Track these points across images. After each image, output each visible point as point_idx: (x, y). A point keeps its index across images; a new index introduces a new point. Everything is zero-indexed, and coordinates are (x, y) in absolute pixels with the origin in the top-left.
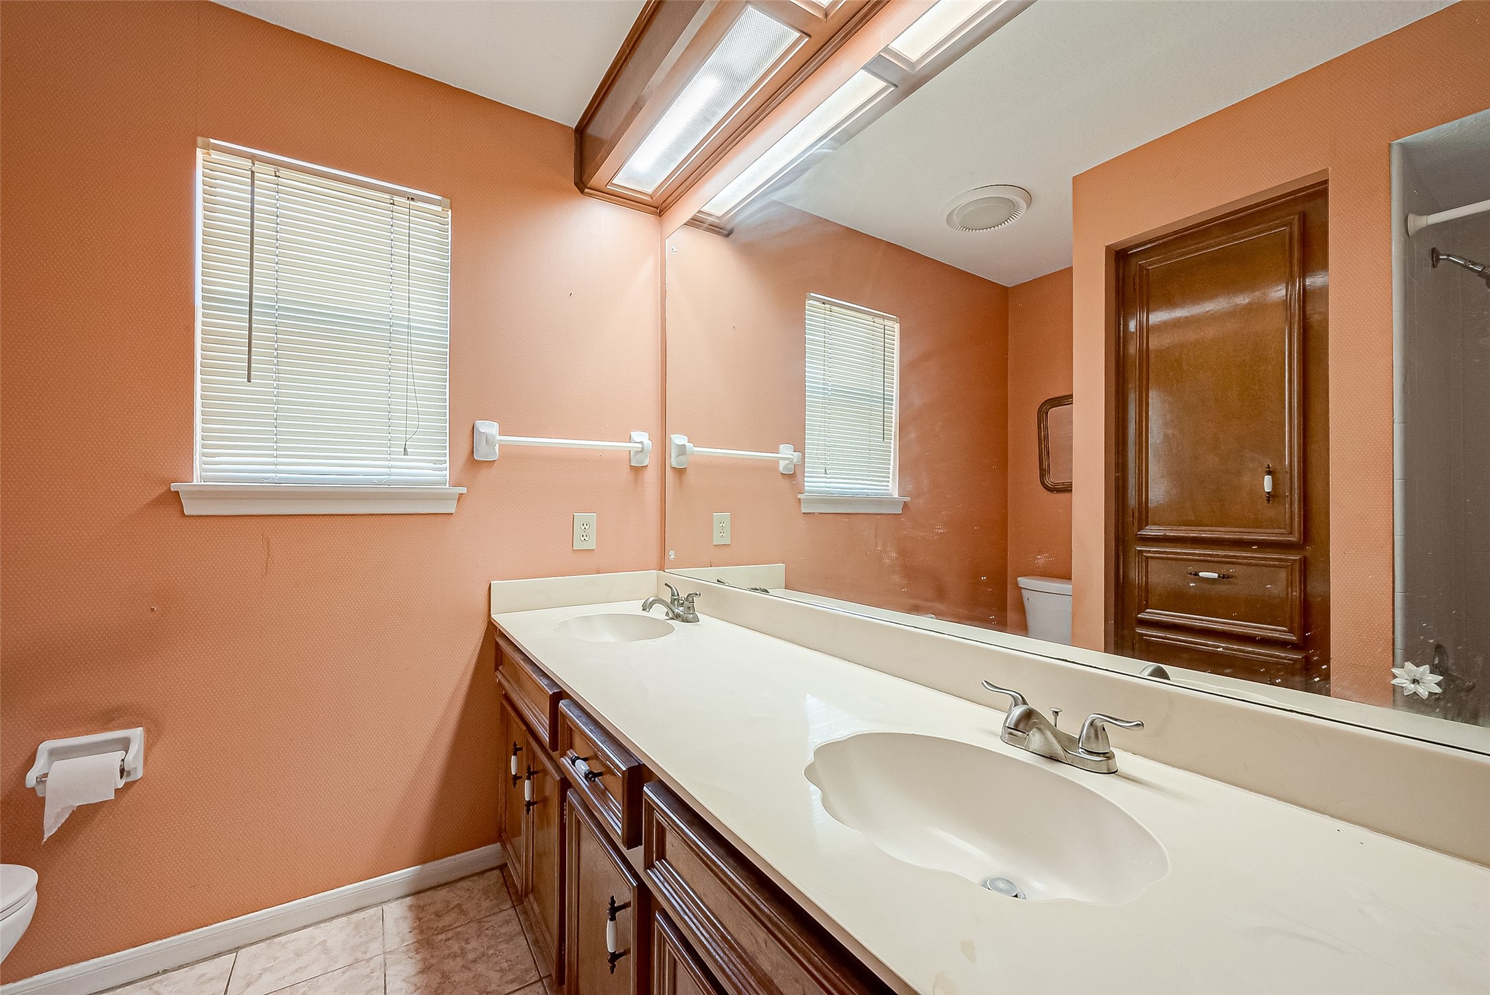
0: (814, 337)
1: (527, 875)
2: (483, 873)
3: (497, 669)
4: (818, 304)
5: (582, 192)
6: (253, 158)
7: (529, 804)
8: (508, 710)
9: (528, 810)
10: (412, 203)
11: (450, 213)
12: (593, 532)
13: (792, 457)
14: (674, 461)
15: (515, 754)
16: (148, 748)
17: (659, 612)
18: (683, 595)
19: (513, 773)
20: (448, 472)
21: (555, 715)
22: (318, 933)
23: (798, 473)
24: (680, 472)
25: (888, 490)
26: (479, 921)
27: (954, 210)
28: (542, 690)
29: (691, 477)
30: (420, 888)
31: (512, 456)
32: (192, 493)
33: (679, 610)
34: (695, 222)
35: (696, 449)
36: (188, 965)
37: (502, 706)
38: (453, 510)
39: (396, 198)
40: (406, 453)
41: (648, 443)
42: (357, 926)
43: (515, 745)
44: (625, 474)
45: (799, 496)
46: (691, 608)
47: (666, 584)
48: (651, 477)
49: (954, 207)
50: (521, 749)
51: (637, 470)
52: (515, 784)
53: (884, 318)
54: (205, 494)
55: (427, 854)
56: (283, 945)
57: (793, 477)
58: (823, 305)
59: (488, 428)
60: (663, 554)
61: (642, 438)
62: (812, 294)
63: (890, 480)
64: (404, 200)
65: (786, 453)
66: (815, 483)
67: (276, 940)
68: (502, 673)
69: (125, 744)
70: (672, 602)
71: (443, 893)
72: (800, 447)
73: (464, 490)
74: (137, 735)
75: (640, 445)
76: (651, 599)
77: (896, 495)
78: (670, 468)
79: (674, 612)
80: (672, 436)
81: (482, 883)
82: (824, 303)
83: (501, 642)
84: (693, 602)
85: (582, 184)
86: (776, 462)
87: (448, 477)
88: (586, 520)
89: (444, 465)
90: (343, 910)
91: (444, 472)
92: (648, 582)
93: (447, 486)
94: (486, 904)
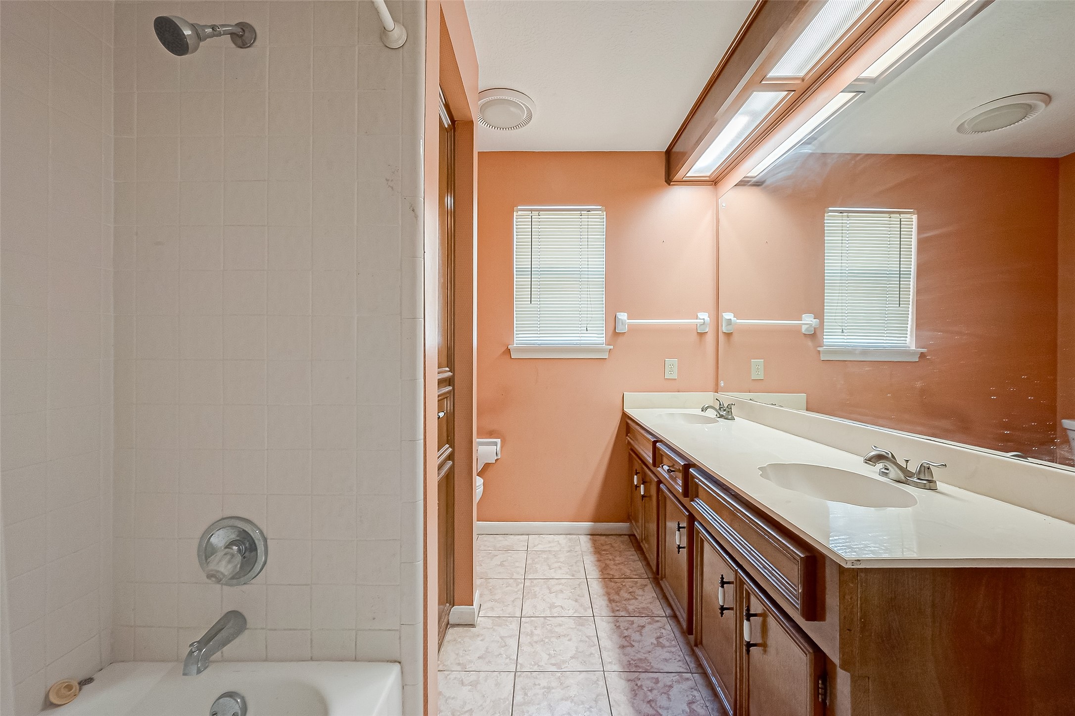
0: (831, 238)
1: (642, 534)
2: (620, 535)
3: (627, 435)
4: (837, 214)
5: (669, 185)
6: (531, 210)
7: (643, 496)
8: (634, 454)
9: (643, 500)
10: (589, 212)
11: (605, 213)
12: (676, 369)
13: (811, 322)
14: (724, 328)
15: (636, 475)
16: (502, 447)
17: (711, 414)
18: (726, 405)
19: (635, 484)
20: (604, 339)
21: (655, 449)
22: (557, 538)
23: (818, 333)
24: (728, 335)
25: (906, 344)
26: (620, 552)
27: (965, 121)
28: (649, 440)
29: (736, 338)
30: (592, 534)
31: (633, 329)
32: (514, 349)
33: (724, 413)
34: (742, 183)
35: (738, 321)
36: (513, 535)
37: (630, 454)
38: (607, 357)
39: (582, 212)
40: (587, 330)
41: (707, 319)
42: (570, 539)
43: (636, 470)
44: (694, 337)
45: (819, 349)
46: (729, 412)
47: (717, 399)
48: (710, 339)
49: (965, 120)
50: (639, 473)
51: (701, 335)
52: (636, 489)
53: (900, 213)
54: (519, 350)
55: (596, 519)
56: (544, 538)
57: (814, 336)
58: (841, 214)
59: (623, 316)
60: (717, 384)
61: (704, 316)
62: (830, 209)
63: (908, 336)
64: (586, 212)
65: (808, 321)
66: (832, 339)
67: (541, 536)
68: (629, 437)
69: (496, 444)
70: (720, 408)
71: (604, 538)
72: (819, 315)
73: (612, 347)
74: (499, 441)
75: (702, 321)
76: (706, 406)
77: (913, 347)
78: (721, 333)
79: (720, 414)
80: (724, 314)
81: (620, 539)
82: (841, 213)
83: (629, 422)
84: (731, 409)
85: (669, 180)
86: (800, 326)
87: (604, 341)
88: (672, 363)
89: (602, 336)
90: (564, 533)
91: (602, 339)
92: (709, 398)
93: (604, 345)
94: (622, 547)
